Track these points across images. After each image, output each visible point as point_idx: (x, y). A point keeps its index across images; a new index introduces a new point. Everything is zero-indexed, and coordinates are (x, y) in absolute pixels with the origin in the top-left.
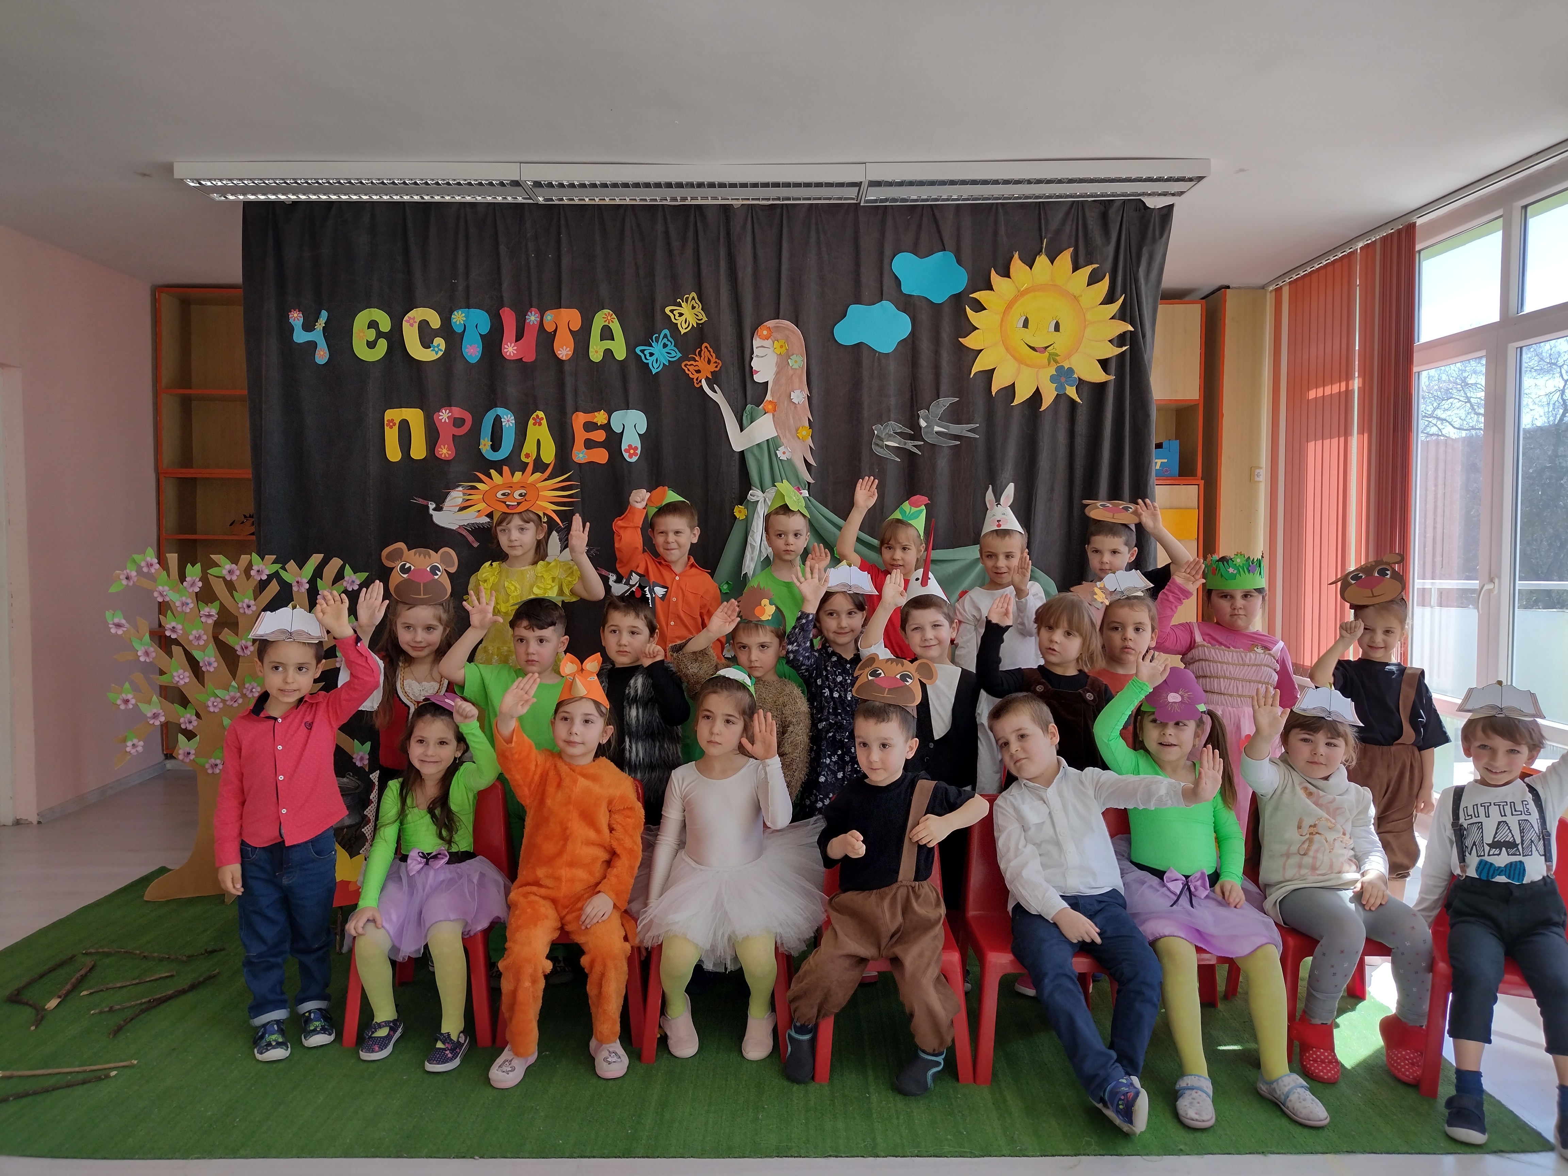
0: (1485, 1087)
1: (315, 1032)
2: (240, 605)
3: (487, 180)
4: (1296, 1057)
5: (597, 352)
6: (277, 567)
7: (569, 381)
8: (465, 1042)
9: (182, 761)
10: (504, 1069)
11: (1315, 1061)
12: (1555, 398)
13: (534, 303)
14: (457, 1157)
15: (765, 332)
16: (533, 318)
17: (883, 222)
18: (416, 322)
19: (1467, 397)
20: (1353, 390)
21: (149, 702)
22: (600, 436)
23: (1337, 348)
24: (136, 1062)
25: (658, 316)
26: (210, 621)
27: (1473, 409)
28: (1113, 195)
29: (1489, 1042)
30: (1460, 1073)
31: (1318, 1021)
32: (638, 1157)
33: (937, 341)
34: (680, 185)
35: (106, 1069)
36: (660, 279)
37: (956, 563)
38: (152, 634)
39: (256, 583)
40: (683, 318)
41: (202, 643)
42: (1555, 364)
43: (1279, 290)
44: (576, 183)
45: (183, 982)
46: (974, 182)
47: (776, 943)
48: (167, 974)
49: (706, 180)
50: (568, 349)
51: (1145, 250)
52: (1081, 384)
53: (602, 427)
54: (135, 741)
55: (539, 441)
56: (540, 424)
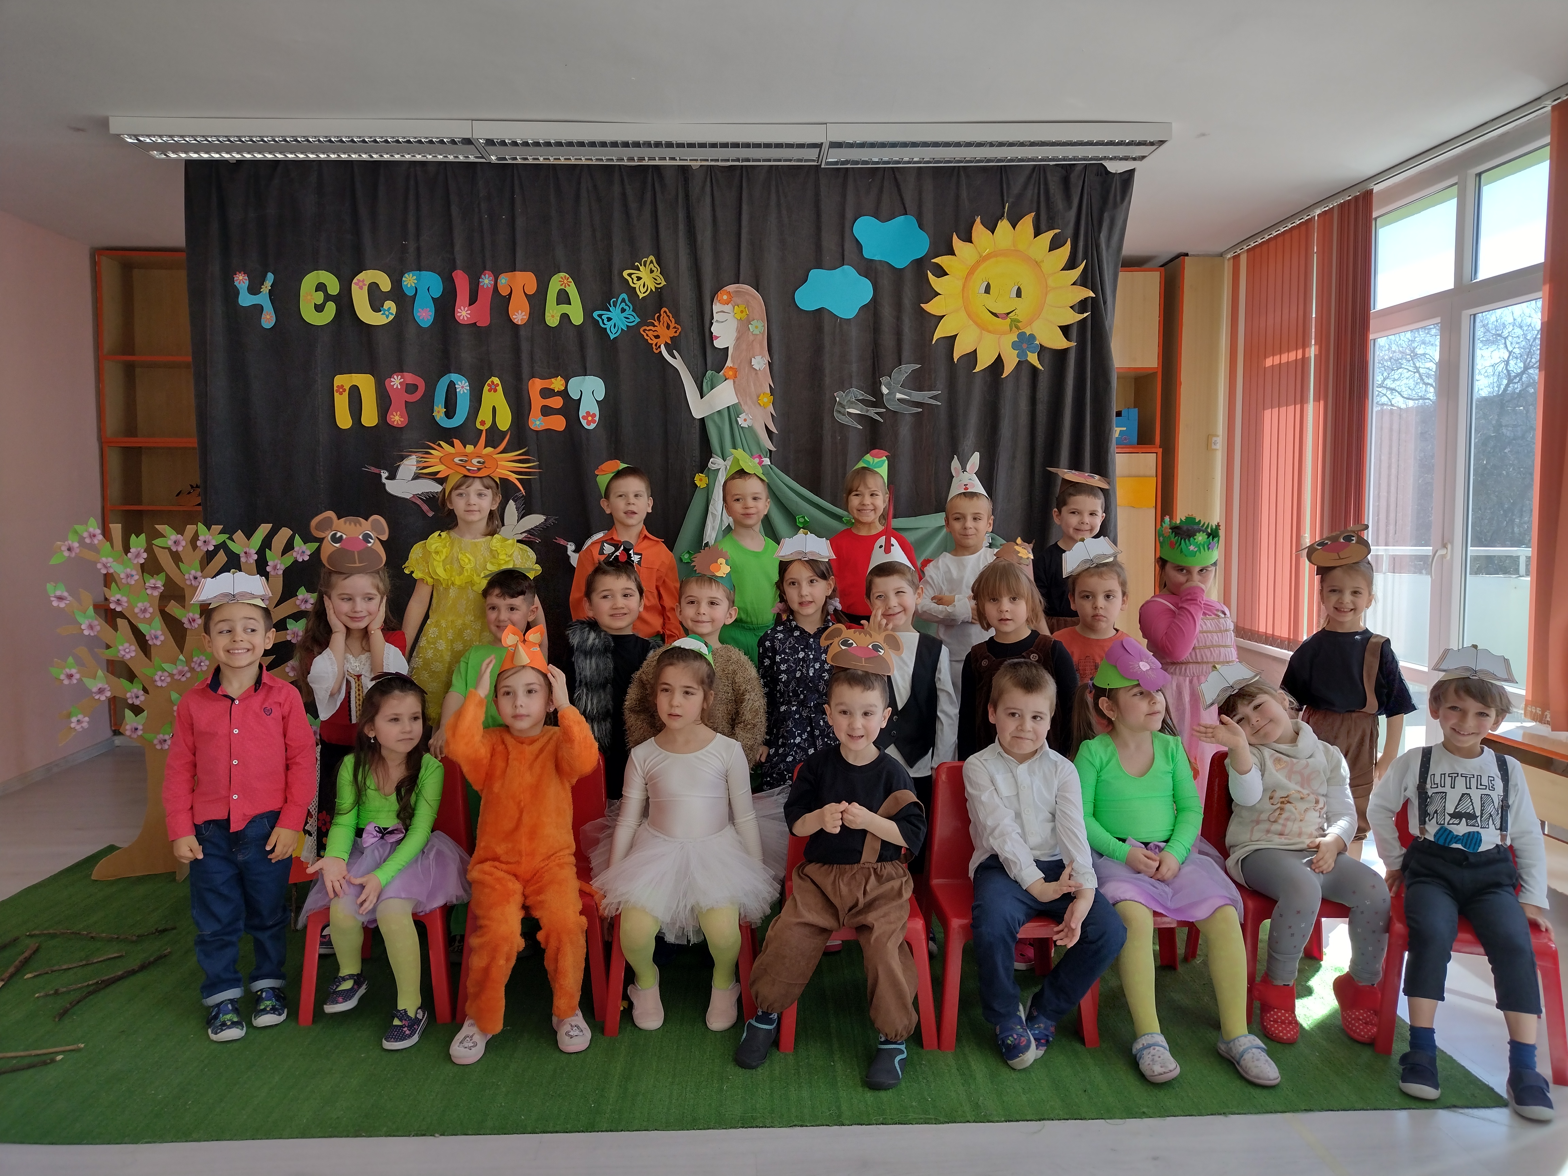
0: (1437, 1043)
1: (264, 1011)
2: (186, 577)
3: (438, 138)
4: (1256, 1019)
5: (553, 316)
6: (224, 537)
7: (525, 346)
8: (423, 1017)
9: (130, 737)
10: (466, 1044)
11: (1275, 1021)
12: (1500, 369)
13: (489, 264)
14: (417, 1135)
15: (725, 297)
16: (486, 281)
17: (844, 185)
18: (365, 285)
19: (1416, 367)
20: (1309, 358)
21: (94, 677)
22: (557, 402)
23: (1294, 315)
24: (82, 1046)
25: (616, 279)
26: (156, 593)
27: (1422, 379)
28: (1074, 159)
29: (1443, 999)
30: (1414, 1030)
31: (1280, 983)
32: (602, 1131)
33: (898, 306)
34: (637, 145)
35: (52, 1053)
36: (617, 241)
37: (919, 531)
38: (96, 607)
39: (202, 554)
40: (641, 282)
41: (148, 615)
42: (1500, 335)
43: (1236, 258)
44: (530, 141)
45: (133, 963)
46: (936, 144)
47: (740, 914)
48: (116, 955)
49: (664, 139)
50: (524, 313)
51: (1106, 216)
52: (1042, 350)
53: (559, 393)
54: (80, 717)
55: (494, 408)
56: (495, 391)
